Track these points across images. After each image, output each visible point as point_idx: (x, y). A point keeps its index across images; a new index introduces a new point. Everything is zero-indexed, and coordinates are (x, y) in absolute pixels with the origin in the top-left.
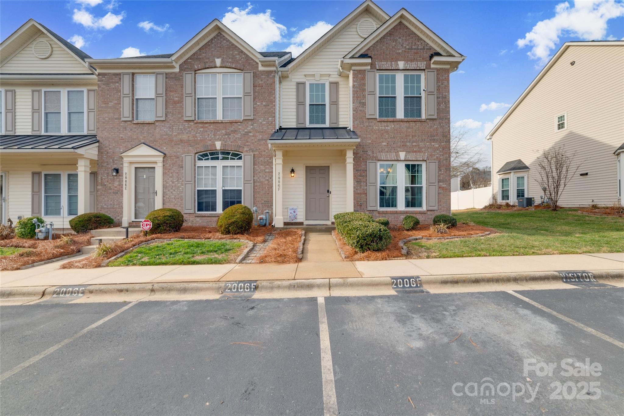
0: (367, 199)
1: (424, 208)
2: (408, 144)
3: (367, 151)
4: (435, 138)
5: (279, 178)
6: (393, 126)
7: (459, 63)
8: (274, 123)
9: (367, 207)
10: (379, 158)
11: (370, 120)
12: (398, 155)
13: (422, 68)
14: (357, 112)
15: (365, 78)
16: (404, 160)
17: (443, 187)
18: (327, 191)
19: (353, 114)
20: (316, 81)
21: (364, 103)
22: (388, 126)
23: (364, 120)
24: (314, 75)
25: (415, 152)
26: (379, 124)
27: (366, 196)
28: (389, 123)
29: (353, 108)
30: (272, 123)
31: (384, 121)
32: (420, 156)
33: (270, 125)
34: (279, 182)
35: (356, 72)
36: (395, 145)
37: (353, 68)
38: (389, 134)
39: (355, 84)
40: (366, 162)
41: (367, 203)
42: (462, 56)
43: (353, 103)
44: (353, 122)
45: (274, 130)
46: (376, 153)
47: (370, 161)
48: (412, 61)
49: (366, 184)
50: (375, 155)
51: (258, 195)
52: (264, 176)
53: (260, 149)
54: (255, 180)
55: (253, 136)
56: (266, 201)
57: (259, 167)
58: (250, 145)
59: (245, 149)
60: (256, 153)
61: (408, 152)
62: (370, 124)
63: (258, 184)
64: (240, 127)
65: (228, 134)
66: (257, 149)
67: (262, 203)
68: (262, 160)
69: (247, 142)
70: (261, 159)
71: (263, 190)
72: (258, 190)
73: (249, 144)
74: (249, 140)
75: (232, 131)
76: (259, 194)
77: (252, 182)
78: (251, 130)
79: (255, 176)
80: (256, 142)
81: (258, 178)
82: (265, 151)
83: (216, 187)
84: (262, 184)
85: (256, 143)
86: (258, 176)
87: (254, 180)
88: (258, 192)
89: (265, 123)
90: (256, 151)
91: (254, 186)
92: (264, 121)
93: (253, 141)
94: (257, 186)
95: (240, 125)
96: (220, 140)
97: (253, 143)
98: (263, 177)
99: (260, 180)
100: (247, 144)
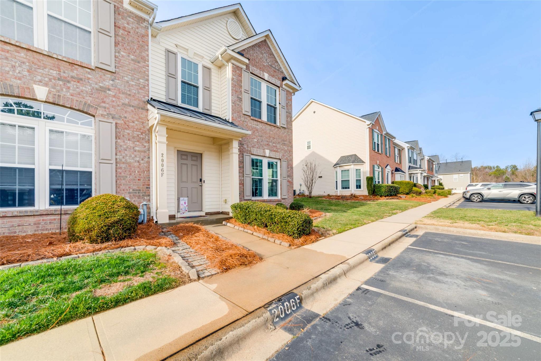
0: (243, 189)
1: (279, 197)
2: (270, 144)
3: (243, 145)
4: (285, 142)
5: (163, 160)
6: (261, 126)
7: (297, 90)
8: (147, 88)
9: (244, 197)
10: (252, 153)
11: (246, 116)
12: (264, 152)
13: (278, 85)
14: (235, 105)
15: (242, 76)
16: (269, 157)
17: (290, 181)
18: (199, 180)
19: (232, 106)
20: (189, 57)
21: (241, 98)
22: (258, 125)
23: (241, 114)
24: (188, 50)
25: (275, 151)
26: (252, 121)
27: (243, 186)
28: (258, 123)
29: (232, 100)
30: (144, 87)
31: (255, 120)
32: (278, 155)
33: (141, 88)
34: (162, 165)
35: (235, 67)
36: (262, 143)
37: (233, 61)
38: (258, 132)
39: (234, 77)
40: (243, 154)
41: (244, 193)
42: (300, 87)
43: (232, 95)
44: (233, 114)
45: (147, 98)
46: (250, 148)
47: (246, 154)
48: (273, 76)
49: (243, 175)
50: (249, 149)
51: (123, 182)
52: (133, 156)
53: (126, 117)
54: (118, 160)
55: (114, 96)
56: (137, 190)
57: (124, 142)
58: (108, 108)
59: (100, 112)
60: (119, 122)
61: (271, 151)
62: (246, 120)
63: (123, 166)
64: (90, 76)
65: (66, 81)
66: (120, 117)
67: (129, 193)
68: (129, 134)
69: (104, 102)
70: (128, 131)
71: (131, 174)
72: (123, 174)
73: (107, 106)
74: (107, 100)
75: (72, 77)
76: (124, 179)
77: (114, 161)
78: (111, 87)
79: (118, 154)
80: (118, 106)
81: (123, 158)
82: (133, 122)
83: (34, 164)
84: (130, 166)
85: (119, 108)
86: (124, 155)
87: (116, 159)
88: (123, 177)
89: (134, 83)
90: (119, 119)
91: (116, 168)
92: (132, 80)
93: (114, 104)
94: (121, 168)
95: (89, 73)
96: (46, 85)
97: (113, 106)
98: (130, 156)
99: (126, 160)
100: (104, 105)
